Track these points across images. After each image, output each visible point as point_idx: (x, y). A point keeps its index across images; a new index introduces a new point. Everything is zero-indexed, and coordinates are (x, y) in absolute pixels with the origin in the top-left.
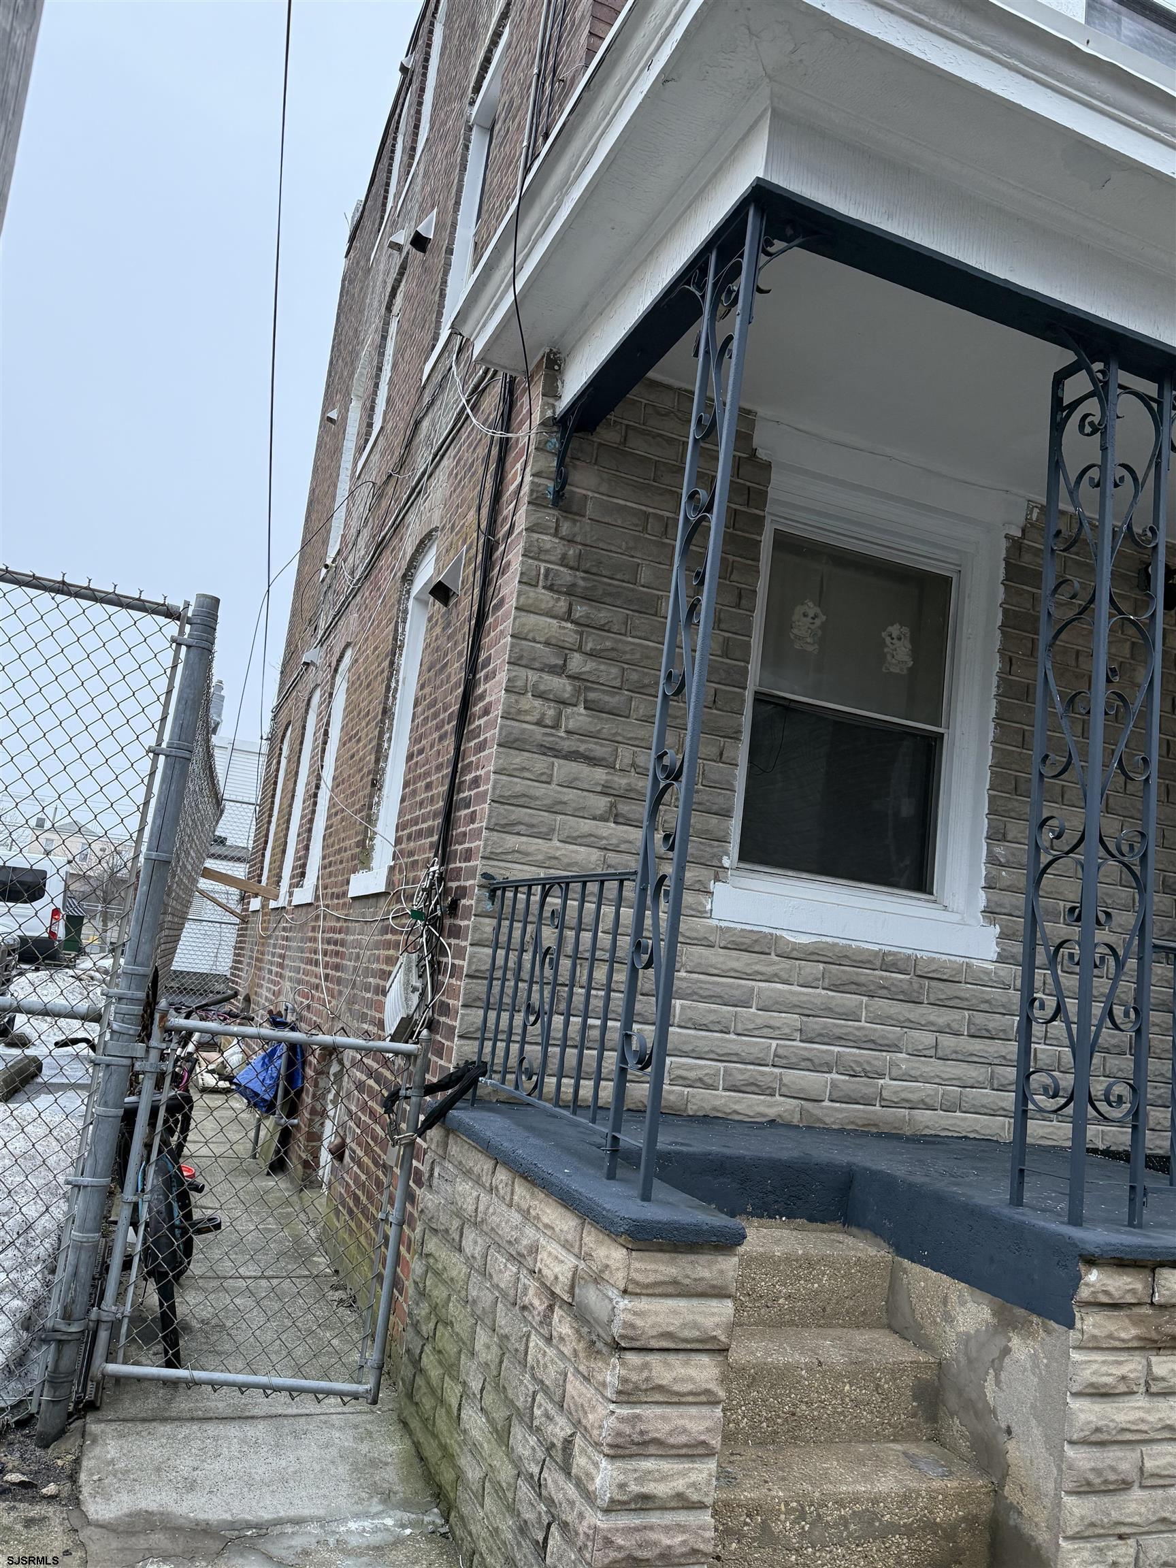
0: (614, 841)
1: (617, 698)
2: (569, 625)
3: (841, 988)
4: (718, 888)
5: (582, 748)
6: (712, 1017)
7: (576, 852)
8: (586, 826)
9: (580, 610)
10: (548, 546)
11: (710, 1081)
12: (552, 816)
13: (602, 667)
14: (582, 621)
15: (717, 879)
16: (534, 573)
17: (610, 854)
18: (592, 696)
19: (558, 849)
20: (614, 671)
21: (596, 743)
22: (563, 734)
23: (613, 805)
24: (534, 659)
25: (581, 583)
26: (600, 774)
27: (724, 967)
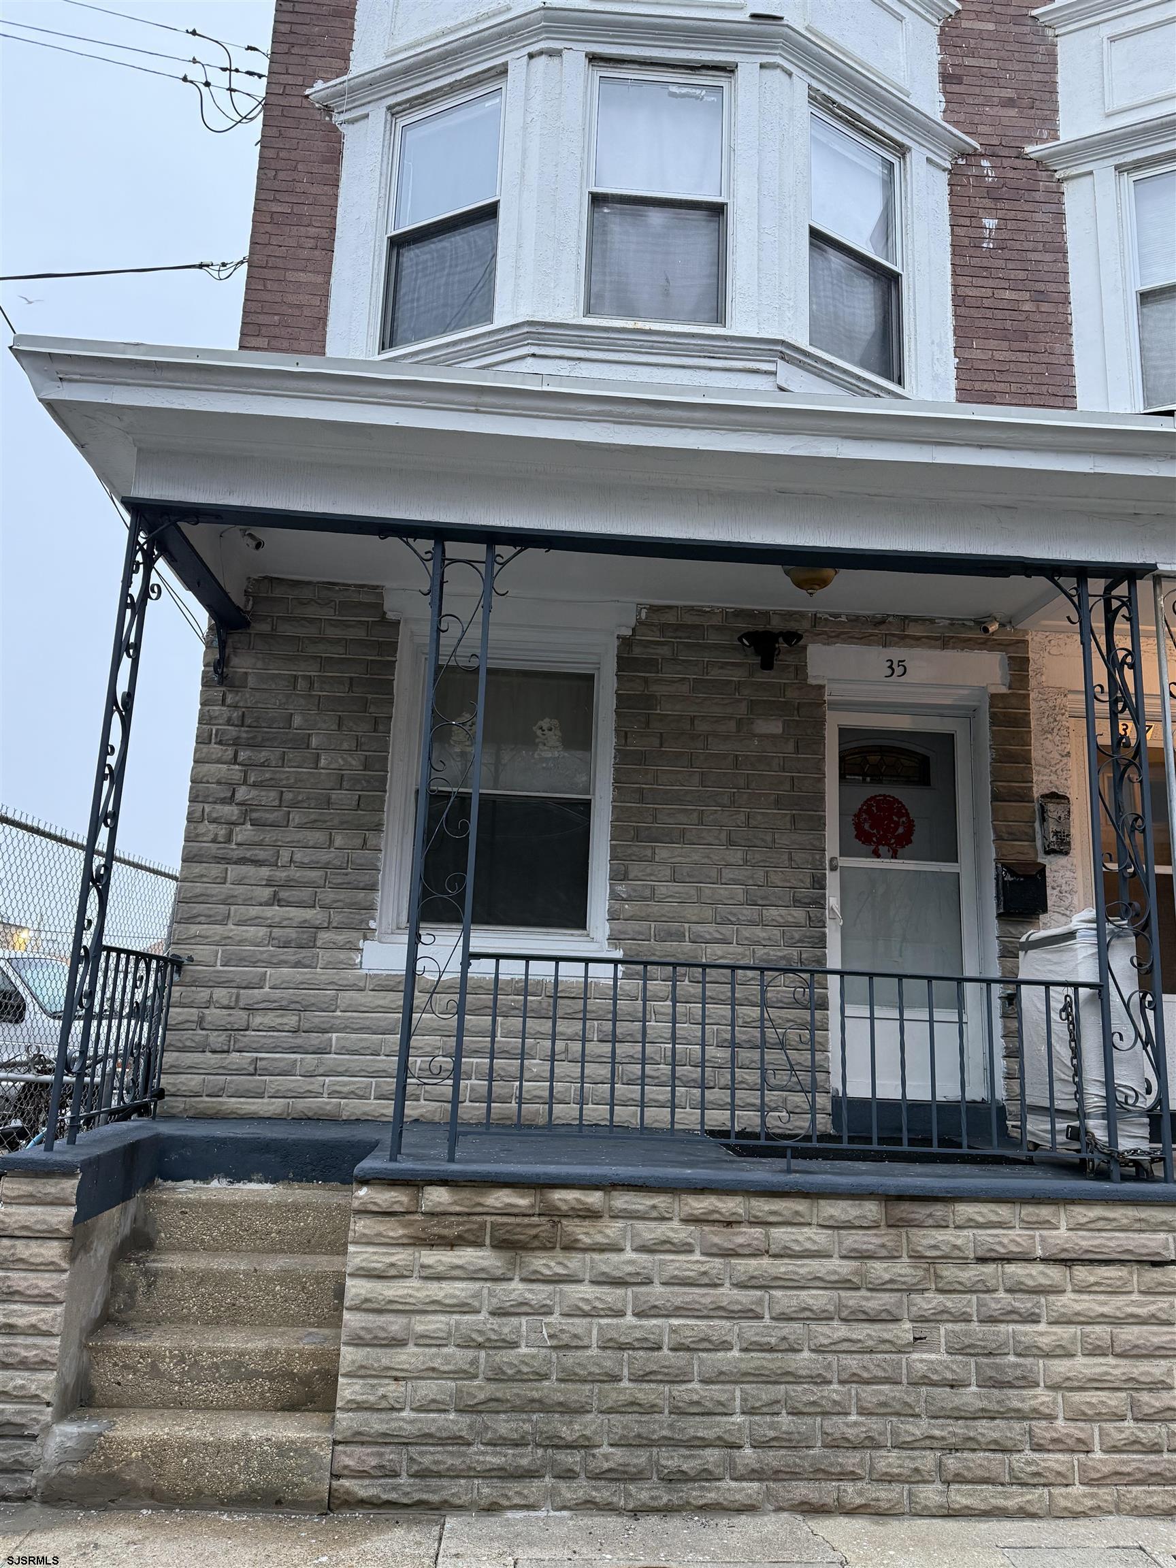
0: (277, 920)
1: (276, 814)
2: (237, 767)
3: (477, 1012)
4: (366, 945)
5: (248, 854)
6: (364, 1044)
7: (247, 931)
8: (254, 911)
9: (243, 755)
10: (217, 713)
11: (361, 1093)
12: (227, 907)
13: (263, 793)
14: (246, 762)
15: (365, 939)
16: (206, 734)
17: (275, 930)
18: (255, 815)
19: (232, 930)
20: (273, 794)
21: (260, 850)
22: (234, 847)
23: (275, 893)
24: (208, 796)
25: (244, 735)
26: (265, 872)
27: (372, 1005)
